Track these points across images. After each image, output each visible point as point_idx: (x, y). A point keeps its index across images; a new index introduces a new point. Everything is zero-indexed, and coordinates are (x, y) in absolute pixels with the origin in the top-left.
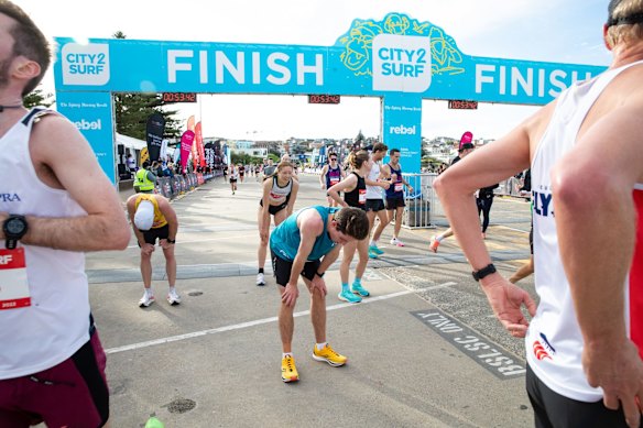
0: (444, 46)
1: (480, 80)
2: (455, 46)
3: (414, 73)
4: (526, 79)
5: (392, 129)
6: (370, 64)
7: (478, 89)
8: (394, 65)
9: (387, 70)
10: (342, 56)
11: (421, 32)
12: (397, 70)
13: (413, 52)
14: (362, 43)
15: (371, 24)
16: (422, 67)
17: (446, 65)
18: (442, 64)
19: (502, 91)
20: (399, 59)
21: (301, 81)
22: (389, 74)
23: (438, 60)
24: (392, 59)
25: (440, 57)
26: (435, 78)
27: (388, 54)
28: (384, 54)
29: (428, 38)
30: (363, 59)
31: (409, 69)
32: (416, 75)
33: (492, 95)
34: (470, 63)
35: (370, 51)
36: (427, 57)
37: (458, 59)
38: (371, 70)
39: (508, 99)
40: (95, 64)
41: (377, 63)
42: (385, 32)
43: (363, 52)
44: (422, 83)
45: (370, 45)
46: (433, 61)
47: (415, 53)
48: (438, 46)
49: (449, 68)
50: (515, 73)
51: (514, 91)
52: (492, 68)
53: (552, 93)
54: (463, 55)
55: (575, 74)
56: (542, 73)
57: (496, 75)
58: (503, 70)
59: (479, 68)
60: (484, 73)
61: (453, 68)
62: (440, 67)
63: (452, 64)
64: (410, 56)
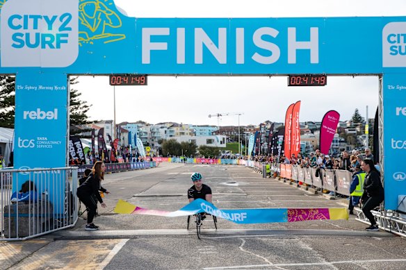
0: (97, 8)
1: (147, 47)
2: (114, 7)
3: (54, 44)
4: (216, 43)
5: (26, 113)
7: (146, 59)
8: (28, 35)
9: (20, 42)
12: (33, 41)
13: (55, 17)
16: (67, 35)
17: (99, 32)
18: (93, 30)
19: (181, 59)
20: (35, 27)
23: (89, 26)
24: (26, 27)
25: (91, 22)
26: (83, 48)
27: (21, 22)
28: (16, 22)
31: (48, 39)
32: (58, 46)
33: (167, 65)
34: (135, 26)
36: (74, 24)
37: (115, 22)
39: (190, 69)
44: (67, 55)
46: (81, 27)
47: (57, 19)
48: (90, 9)
49: (103, 35)
50: (200, 36)
51: (199, 59)
52: (165, 31)
53: (257, 57)
54: (125, 18)
55: (292, 32)
56: (240, 33)
57: (171, 40)
58: (181, 32)
59: (147, 33)
60: (154, 39)
61: (110, 35)
62: (91, 34)
63: (108, 29)
64: (50, 23)
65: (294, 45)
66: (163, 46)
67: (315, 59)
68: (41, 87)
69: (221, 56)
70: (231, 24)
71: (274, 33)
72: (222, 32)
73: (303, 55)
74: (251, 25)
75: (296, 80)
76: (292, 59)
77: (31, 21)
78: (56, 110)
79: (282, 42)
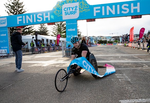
0: (83, 4)
1: (95, 12)
2: (87, 3)
3: (74, 13)
4: (112, 9)
5: (68, 30)
6: (61, 13)
7: (95, 15)
8: (68, 12)
9: (66, 14)
10: (54, 12)
11: (76, 1)
12: (69, 13)
13: (74, 7)
14: (59, 8)
15: (62, 2)
16: (76, 11)
17: (83, 9)
18: (82, 9)
19: (103, 14)
20: (69, 10)
21: (45, 20)
22: (67, 14)
23: (81, 8)
24: (67, 10)
25: (82, 7)
26: (80, 14)
27: (66, 9)
28: (65, 9)
29: (78, 3)
30: (60, 12)
31: (72, 12)
32: (75, 14)
33: (100, 16)
34: (92, 7)
35: (62, 9)
36: (78, 8)
37: (87, 6)
38: (62, 14)
39: (106, 17)
40: (4, 22)
41: (63, 12)
42: (66, 3)
43: (60, 10)
45: (62, 8)
46: (80, 9)
47: (74, 8)
48: (81, 4)
49: (85, 10)
50: (108, 8)
51: (108, 14)
52: (99, 8)
53: (123, 12)
54: (89, 5)
55: (132, 4)
56: (118, 6)
57: (101, 10)
58: (103, 7)
59: (95, 8)
60: (97, 10)
61: (86, 10)
62: (82, 10)
63: (86, 9)
64: (73, 9)
65: (133, 8)
66: (99, 11)
67: (138, 11)
68: (71, 24)
69: (113, 12)
70: (116, 4)
71: (127, 5)
72: (114, 6)
73: (135, 10)
74: (121, 4)
75: (134, 17)
76: (132, 12)
77: (68, 9)
78: (75, 29)
79: (129, 7)
